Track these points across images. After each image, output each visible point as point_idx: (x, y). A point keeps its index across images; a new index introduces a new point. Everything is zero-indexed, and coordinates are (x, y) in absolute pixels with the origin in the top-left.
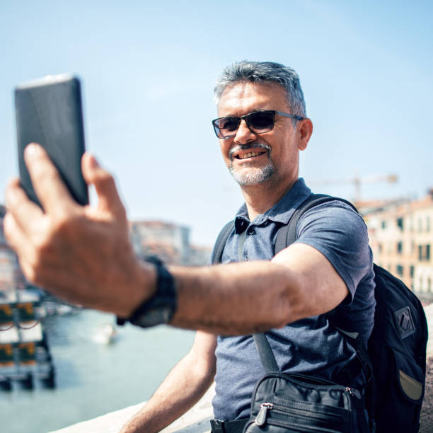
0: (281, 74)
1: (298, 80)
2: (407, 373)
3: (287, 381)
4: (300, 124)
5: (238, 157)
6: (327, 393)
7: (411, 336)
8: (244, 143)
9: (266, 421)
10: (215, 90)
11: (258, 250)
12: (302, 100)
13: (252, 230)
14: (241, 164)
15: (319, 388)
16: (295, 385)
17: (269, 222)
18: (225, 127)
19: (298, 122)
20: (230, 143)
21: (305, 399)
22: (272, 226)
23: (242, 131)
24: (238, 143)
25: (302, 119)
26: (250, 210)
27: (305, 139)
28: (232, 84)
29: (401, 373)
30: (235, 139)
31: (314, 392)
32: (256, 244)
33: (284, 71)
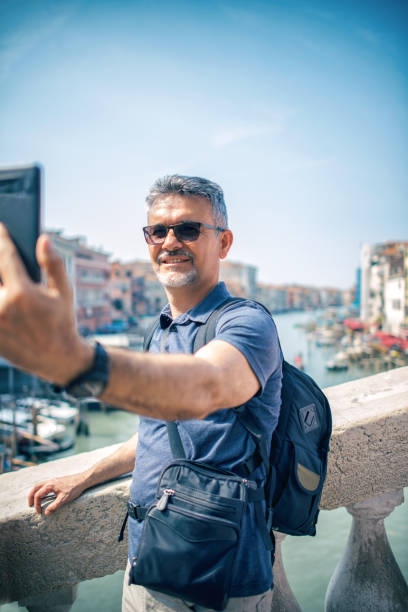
0: (208, 189)
1: (222, 195)
2: (305, 465)
3: (191, 469)
4: (221, 235)
5: (165, 262)
6: (225, 483)
7: (314, 431)
8: (171, 250)
9: (166, 506)
10: (147, 199)
11: (180, 346)
12: (225, 213)
13: (174, 329)
14: (168, 269)
15: (220, 476)
16: (197, 473)
17: (190, 321)
18: (154, 234)
19: (221, 233)
20: (159, 250)
21: (204, 488)
22: (192, 324)
23: (169, 240)
24: (166, 249)
25: (223, 231)
26: (174, 310)
27: (225, 249)
28: (163, 195)
29: (299, 466)
30: (163, 246)
31: (214, 481)
32: (178, 340)
33: (211, 187)
